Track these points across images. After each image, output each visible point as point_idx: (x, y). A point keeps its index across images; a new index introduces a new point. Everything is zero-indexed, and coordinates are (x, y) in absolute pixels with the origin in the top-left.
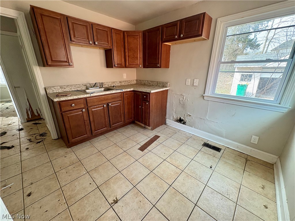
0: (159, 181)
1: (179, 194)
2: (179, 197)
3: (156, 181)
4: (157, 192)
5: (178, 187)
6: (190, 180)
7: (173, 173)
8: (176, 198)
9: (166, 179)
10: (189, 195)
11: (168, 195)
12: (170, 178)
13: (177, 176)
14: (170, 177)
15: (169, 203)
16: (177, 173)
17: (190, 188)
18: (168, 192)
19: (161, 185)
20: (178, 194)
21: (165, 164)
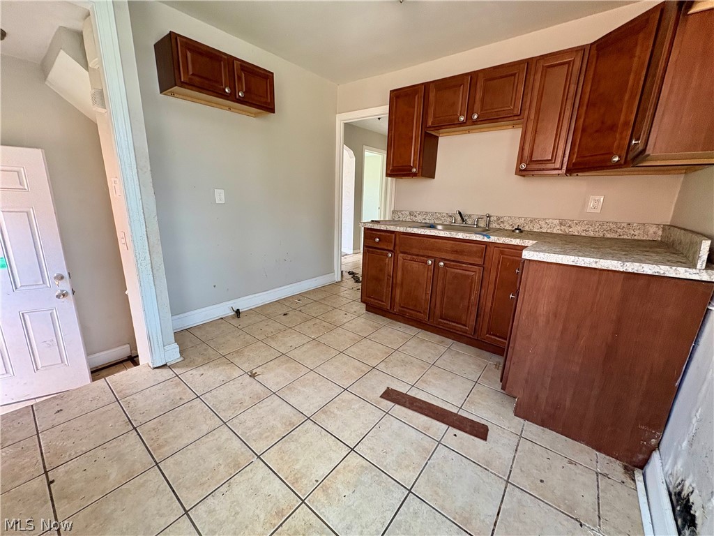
0: (277, 433)
1: (231, 474)
2: (223, 473)
3: (279, 426)
4: (251, 429)
5: (251, 475)
6: (262, 517)
7: (297, 467)
8: (223, 466)
9: (280, 449)
10: (216, 502)
11: (237, 449)
12: (282, 459)
13: (286, 478)
14: (286, 458)
15: (219, 449)
16: (297, 479)
17: (237, 508)
18: (243, 450)
19: (266, 437)
20: (230, 472)
21: (334, 448)
